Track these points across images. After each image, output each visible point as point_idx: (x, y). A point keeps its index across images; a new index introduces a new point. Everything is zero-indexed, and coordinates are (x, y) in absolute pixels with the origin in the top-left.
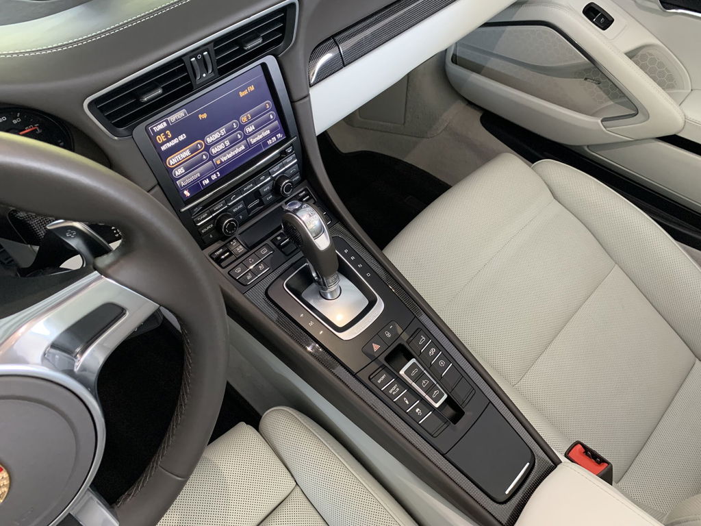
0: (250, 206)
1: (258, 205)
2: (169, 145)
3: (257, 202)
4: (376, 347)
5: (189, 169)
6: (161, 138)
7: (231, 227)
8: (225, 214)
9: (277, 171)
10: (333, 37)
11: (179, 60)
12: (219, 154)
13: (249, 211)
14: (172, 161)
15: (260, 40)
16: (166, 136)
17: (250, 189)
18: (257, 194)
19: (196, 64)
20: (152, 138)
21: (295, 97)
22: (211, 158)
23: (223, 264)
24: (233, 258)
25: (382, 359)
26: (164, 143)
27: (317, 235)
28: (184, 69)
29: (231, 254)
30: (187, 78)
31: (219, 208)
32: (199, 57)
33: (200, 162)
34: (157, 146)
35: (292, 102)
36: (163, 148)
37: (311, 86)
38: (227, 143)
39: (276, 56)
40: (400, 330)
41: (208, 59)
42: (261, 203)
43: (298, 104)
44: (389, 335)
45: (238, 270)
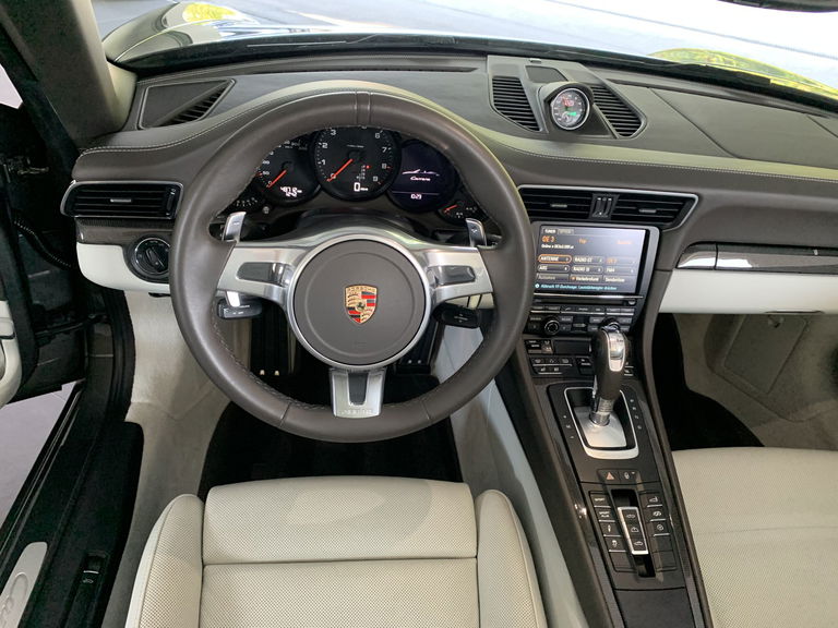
0: (577, 325)
1: (582, 328)
2: (547, 246)
3: (583, 325)
4: (610, 477)
5: (550, 270)
6: (545, 239)
7: (553, 328)
8: (555, 316)
9: (612, 312)
10: (717, 243)
11: (590, 194)
12: (577, 273)
13: (573, 328)
14: (543, 258)
15: (654, 211)
16: (550, 239)
17: (583, 311)
18: (586, 319)
19: (599, 203)
20: (540, 235)
21: (659, 267)
22: (570, 272)
23: (530, 351)
24: (539, 351)
25: (609, 488)
26: (545, 243)
27: (615, 357)
28: (589, 202)
29: (539, 348)
30: (588, 209)
31: (554, 309)
32: (605, 199)
33: (560, 270)
34: (540, 242)
35: (655, 269)
36: (543, 246)
37: (676, 267)
38: (588, 269)
39: (661, 230)
40: (639, 480)
41: (609, 204)
42: (585, 329)
43: (658, 272)
44: (627, 477)
45: (538, 361)
